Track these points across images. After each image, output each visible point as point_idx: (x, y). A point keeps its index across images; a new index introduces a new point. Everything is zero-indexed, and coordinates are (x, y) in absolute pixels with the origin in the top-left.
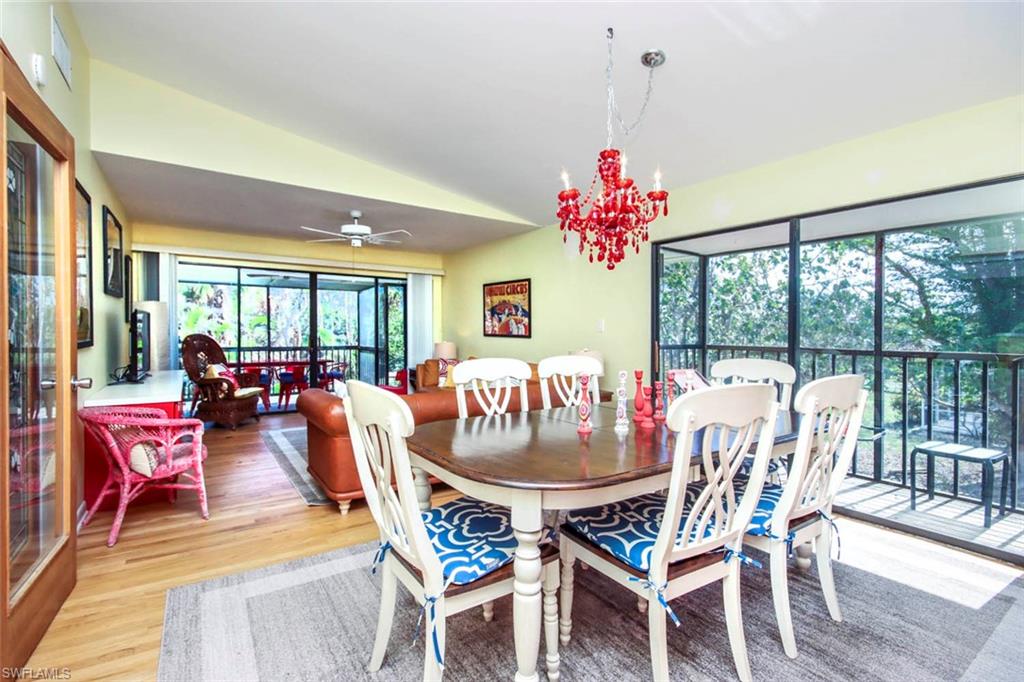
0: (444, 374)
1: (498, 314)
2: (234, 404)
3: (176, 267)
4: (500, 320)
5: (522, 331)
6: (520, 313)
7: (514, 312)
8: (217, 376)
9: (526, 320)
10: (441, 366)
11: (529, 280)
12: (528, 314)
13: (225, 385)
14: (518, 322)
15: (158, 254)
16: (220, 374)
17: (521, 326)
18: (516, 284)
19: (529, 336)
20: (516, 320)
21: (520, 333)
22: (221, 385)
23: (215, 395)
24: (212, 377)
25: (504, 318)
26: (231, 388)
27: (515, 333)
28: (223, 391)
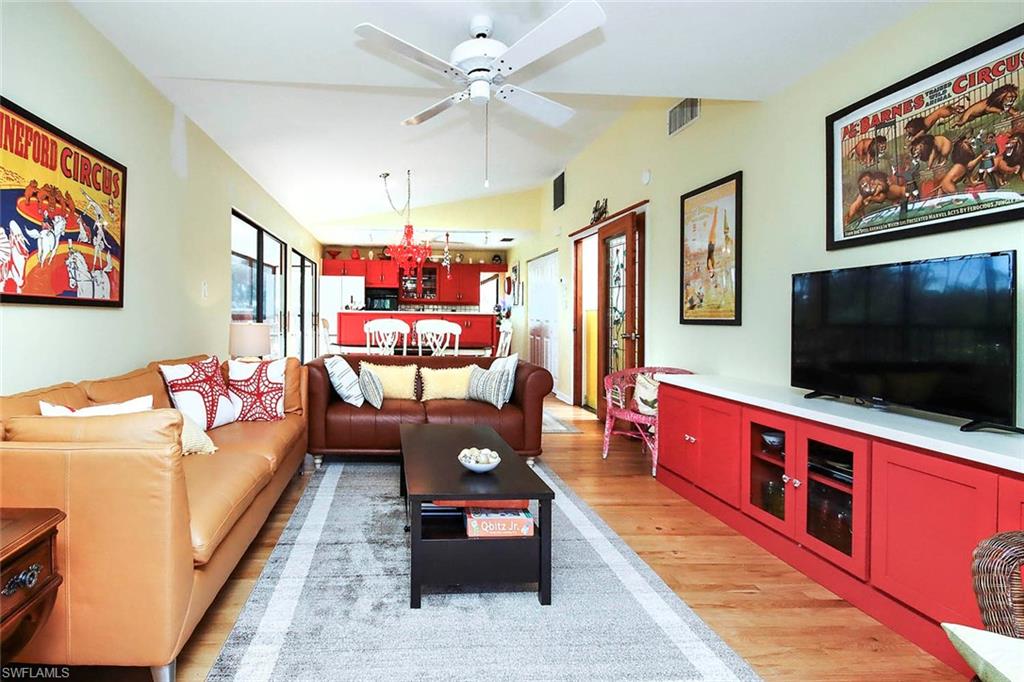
1: (25, 224)
4: (32, 247)
5: (103, 292)
6: (98, 241)
7: (83, 236)
9: (112, 263)
11: (124, 172)
12: (117, 249)
14: (93, 266)
17: (102, 278)
18: (92, 161)
19: (118, 304)
20: (88, 258)
21: (98, 296)
25: (48, 243)
27: (84, 293)
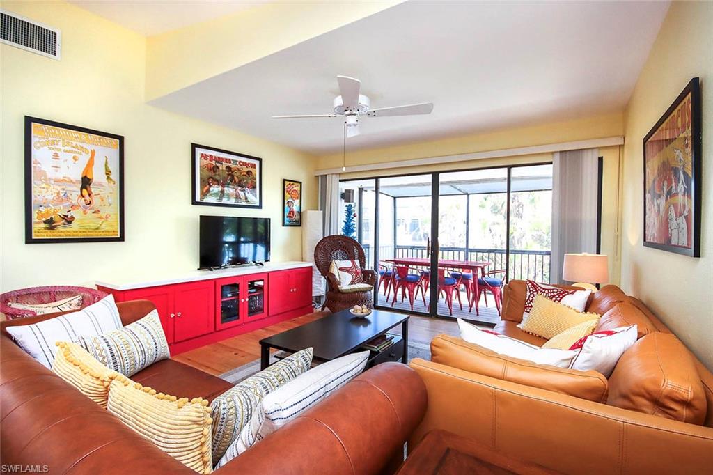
0: (529, 307)
10: (528, 294)
15: (327, 175)
16: (341, 269)
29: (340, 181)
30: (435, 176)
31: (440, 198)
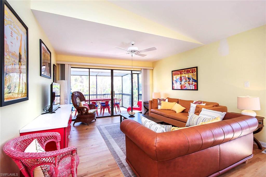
0: (160, 104)
2: (88, 115)
3: (71, 69)
5: (193, 88)
8: (83, 106)
9: (195, 83)
10: (158, 101)
11: (197, 67)
12: (196, 81)
13: (85, 109)
15: (65, 64)
16: (84, 105)
17: (192, 86)
18: (189, 70)
20: (189, 83)
22: (84, 109)
23: (82, 113)
24: (81, 107)
25: (183, 83)
26: (87, 110)
27: (188, 88)
28: (84, 111)
29: (72, 68)
30: (112, 70)
31: (114, 77)
